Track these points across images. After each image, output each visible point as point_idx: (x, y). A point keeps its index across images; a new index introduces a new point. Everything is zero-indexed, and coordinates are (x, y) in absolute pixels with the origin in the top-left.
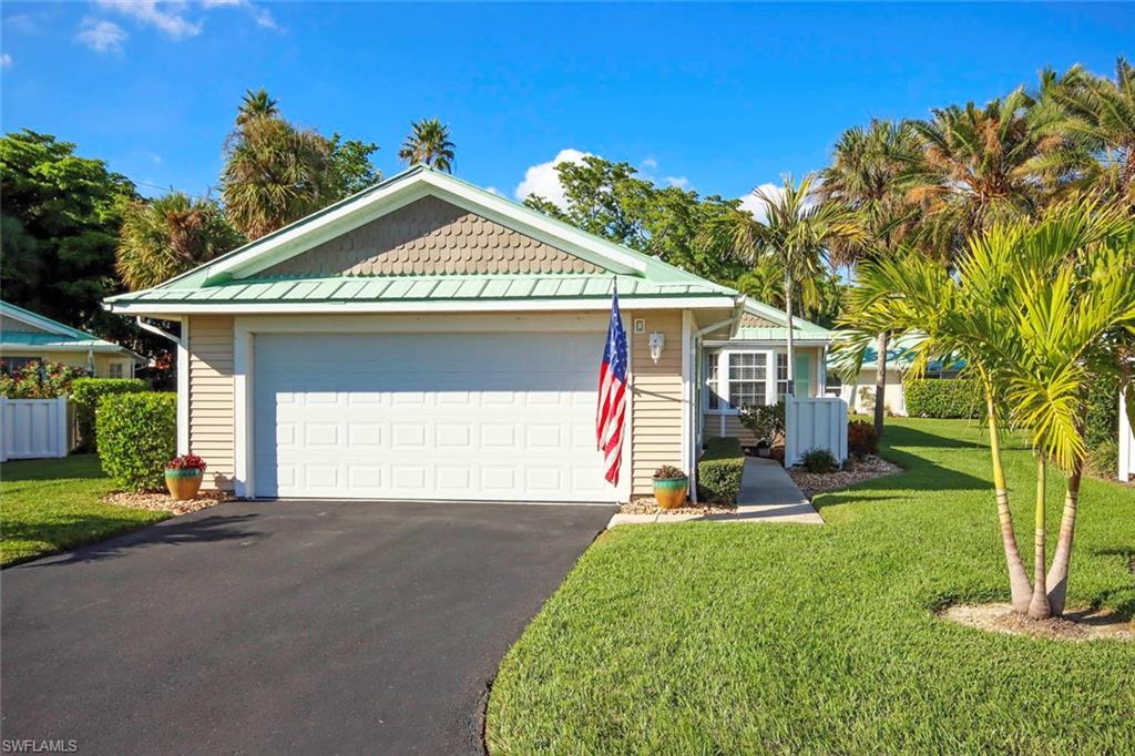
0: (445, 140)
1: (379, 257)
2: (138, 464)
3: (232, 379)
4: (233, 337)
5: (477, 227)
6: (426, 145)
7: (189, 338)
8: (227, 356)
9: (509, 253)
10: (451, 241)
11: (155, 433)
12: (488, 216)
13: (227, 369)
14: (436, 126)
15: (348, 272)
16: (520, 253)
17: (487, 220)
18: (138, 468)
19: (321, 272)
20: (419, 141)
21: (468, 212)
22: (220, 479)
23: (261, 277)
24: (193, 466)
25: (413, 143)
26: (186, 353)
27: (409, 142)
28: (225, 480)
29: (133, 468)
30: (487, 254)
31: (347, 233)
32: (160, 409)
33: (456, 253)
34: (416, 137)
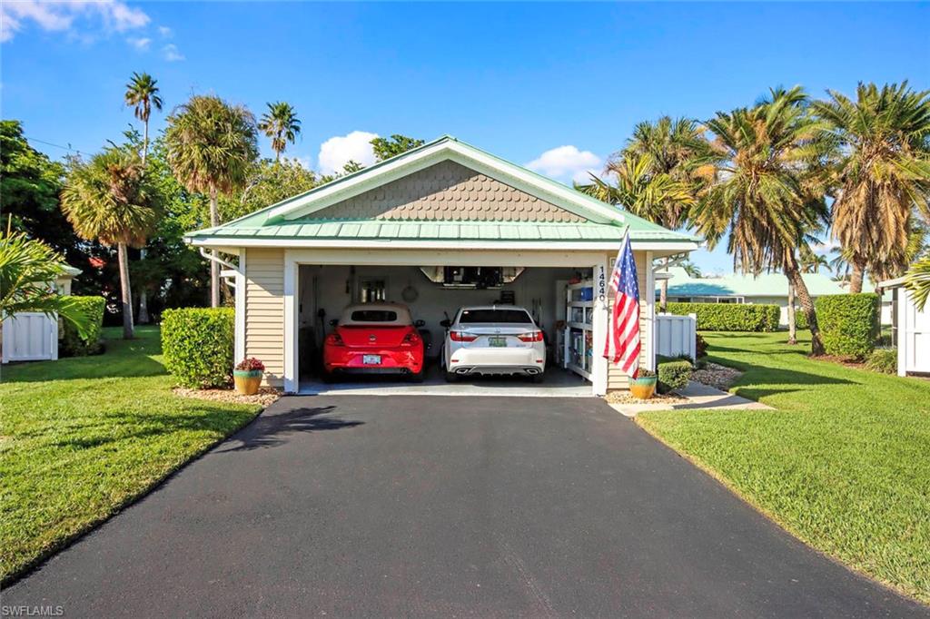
0: (293, 117)
1: (407, 205)
2: (202, 366)
3: (282, 299)
4: (283, 265)
5: (486, 185)
6: (279, 121)
7: (246, 266)
8: (279, 281)
9: (512, 205)
10: (465, 195)
11: (217, 341)
12: (495, 177)
13: (279, 291)
14: (285, 108)
15: (381, 217)
16: (520, 206)
17: (494, 180)
18: (201, 370)
19: (358, 215)
20: (273, 118)
21: (478, 174)
22: (271, 378)
23: (308, 218)
24: (256, 368)
25: (268, 119)
26: (243, 278)
27: (264, 118)
28: (276, 379)
29: (197, 369)
30: (495, 205)
31: (380, 187)
32: (220, 322)
33: (469, 205)
34: (271, 115)
